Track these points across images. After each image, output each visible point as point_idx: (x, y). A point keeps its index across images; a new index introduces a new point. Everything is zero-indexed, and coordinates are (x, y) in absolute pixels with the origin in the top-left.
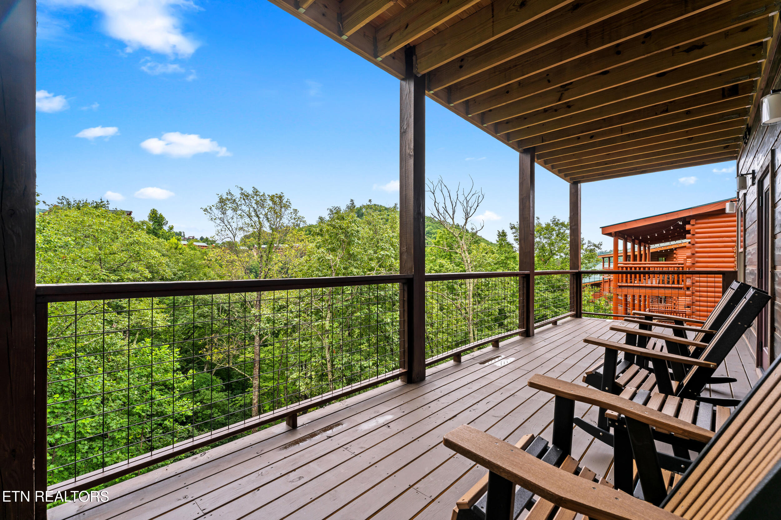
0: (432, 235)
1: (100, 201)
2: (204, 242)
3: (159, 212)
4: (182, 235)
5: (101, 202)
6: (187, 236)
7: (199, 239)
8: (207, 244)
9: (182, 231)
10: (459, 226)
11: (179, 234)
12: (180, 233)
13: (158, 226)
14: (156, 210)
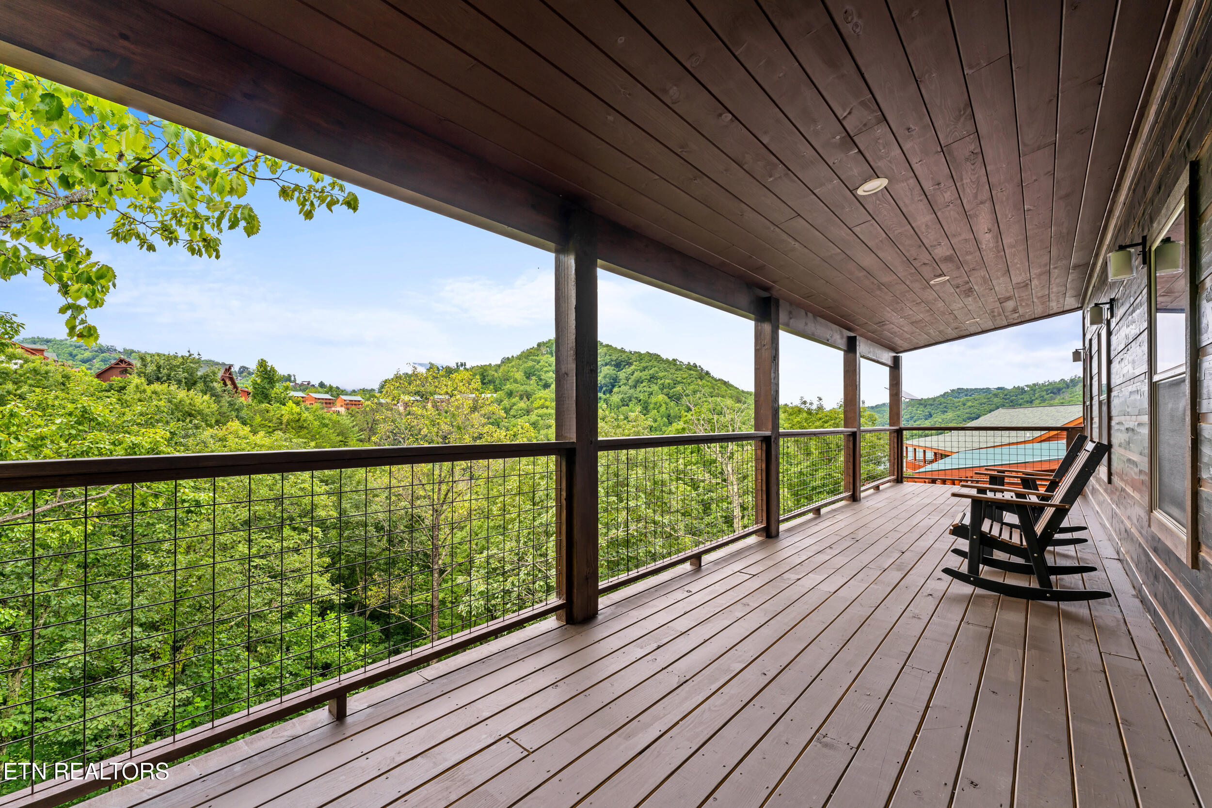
0: (659, 380)
1: (187, 354)
2: (327, 393)
3: (269, 364)
4: (292, 379)
5: (190, 355)
6: (299, 381)
7: (317, 385)
8: (332, 395)
9: (292, 374)
10: (696, 366)
11: (288, 378)
12: (289, 376)
13: (268, 383)
14: (265, 361)
